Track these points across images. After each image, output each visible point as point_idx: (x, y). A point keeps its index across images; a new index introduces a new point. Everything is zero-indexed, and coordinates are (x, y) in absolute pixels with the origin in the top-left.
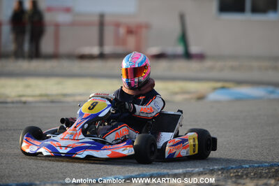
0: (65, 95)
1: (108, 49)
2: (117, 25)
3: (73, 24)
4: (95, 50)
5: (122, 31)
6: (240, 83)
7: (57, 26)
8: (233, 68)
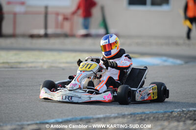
0: (20, 63)
1: (50, 31)
2: (57, 14)
3: (26, 13)
4: (42, 32)
5: (60, 18)
6: (143, 54)
7: (15, 14)
8: (138, 44)
